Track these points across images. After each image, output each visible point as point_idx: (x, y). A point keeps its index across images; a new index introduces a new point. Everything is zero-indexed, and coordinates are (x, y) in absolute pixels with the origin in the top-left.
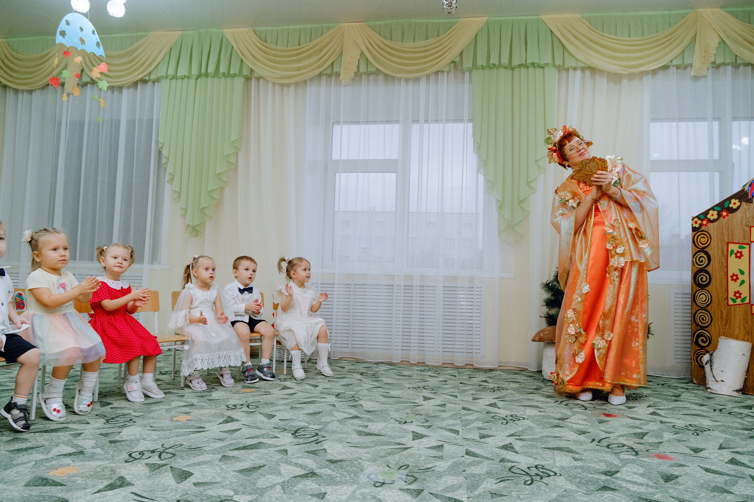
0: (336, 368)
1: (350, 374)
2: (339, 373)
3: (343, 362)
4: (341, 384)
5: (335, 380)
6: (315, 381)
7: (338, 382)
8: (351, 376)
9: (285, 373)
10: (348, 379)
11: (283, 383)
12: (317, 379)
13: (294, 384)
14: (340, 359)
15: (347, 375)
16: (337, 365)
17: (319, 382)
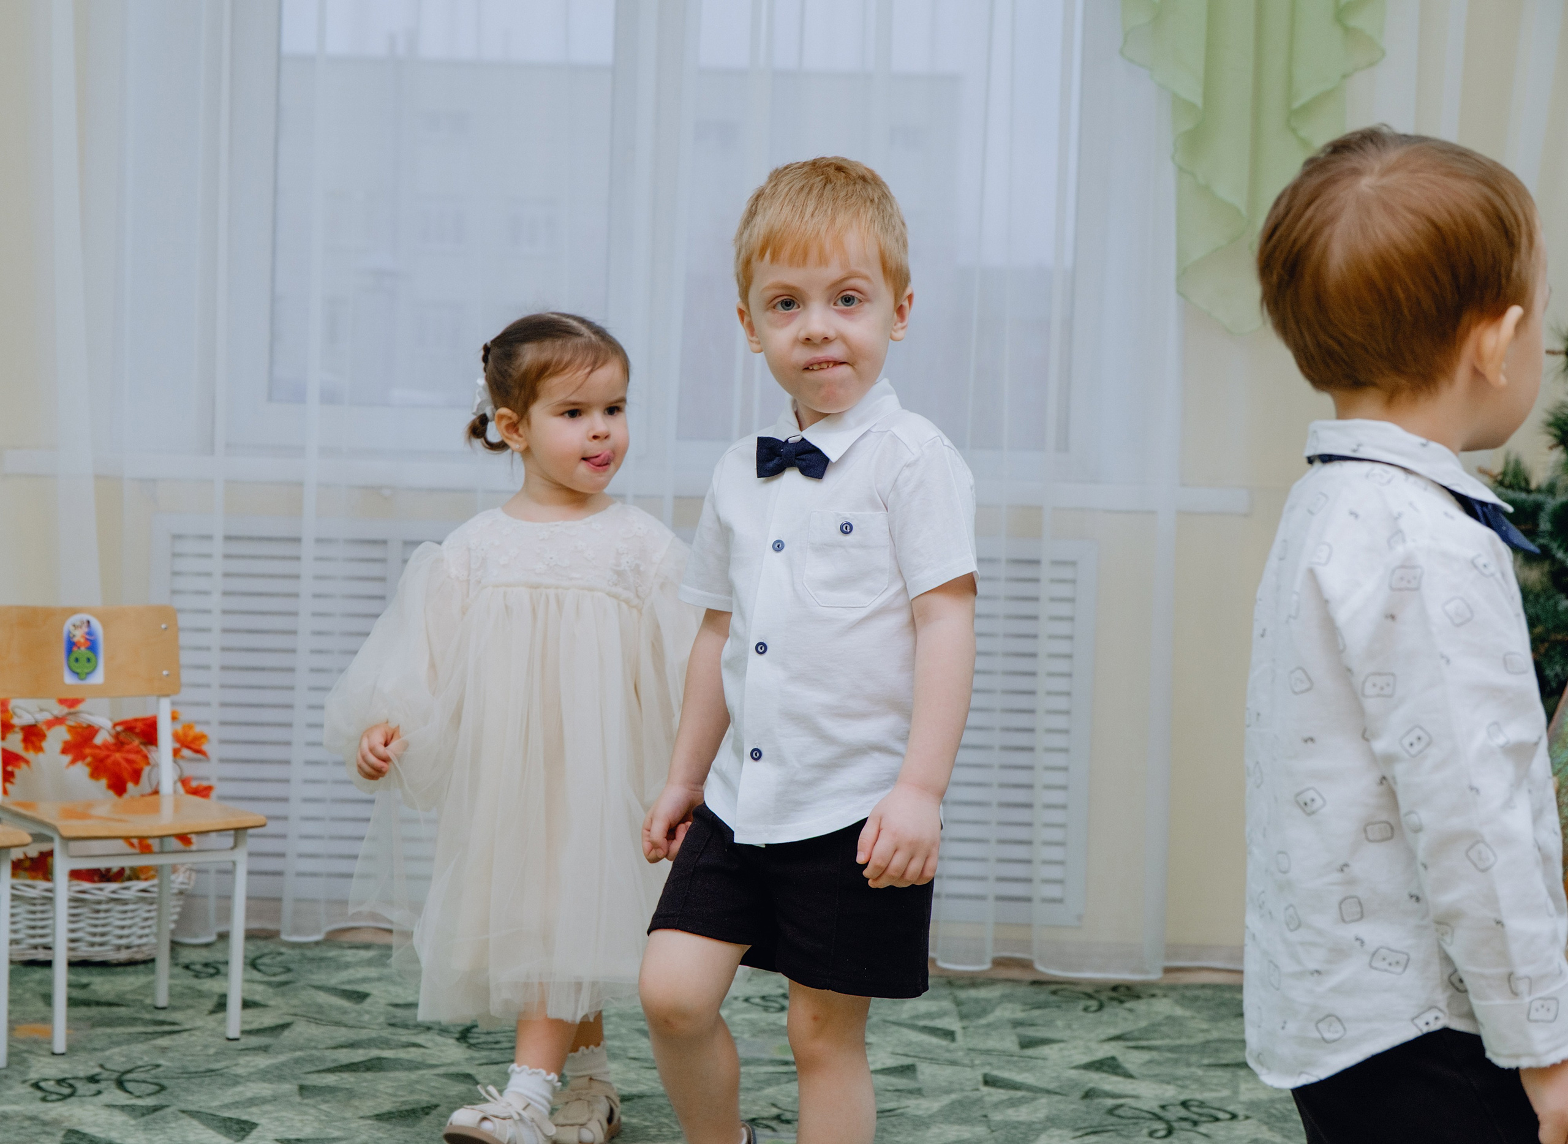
0: (323, 998)
1: (405, 1036)
2: (343, 1034)
3: (350, 955)
4: (369, 1107)
5: (331, 1079)
6: (229, 1095)
7: (351, 1094)
8: (412, 1054)
9: (60, 1046)
10: (402, 1075)
11: (56, 1110)
12: (236, 1080)
13: (119, 1118)
14: (333, 939)
15: (386, 1043)
16: (321, 977)
17: (252, 1102)
